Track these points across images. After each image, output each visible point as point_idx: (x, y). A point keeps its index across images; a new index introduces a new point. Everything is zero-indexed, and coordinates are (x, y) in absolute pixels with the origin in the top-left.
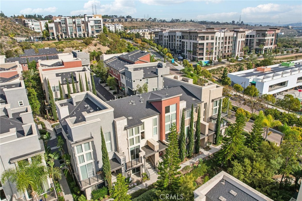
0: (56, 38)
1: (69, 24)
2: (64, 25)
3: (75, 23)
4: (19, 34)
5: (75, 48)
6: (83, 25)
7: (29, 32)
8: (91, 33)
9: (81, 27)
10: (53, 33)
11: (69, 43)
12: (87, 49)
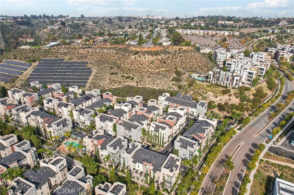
0: (211, 81)
1: (222, 75)
2: (219, 75)
3: (226, 75)
4: (196, 72)
5: (214, 94)
6: (231, 77)
7: (204, 69)
8: (235, 84)
9: (229, 79)
10: (210, 78)
11: (214, 88)
12: (222, 97)
